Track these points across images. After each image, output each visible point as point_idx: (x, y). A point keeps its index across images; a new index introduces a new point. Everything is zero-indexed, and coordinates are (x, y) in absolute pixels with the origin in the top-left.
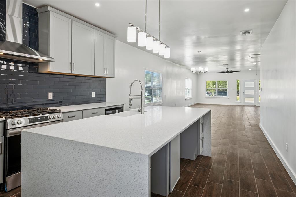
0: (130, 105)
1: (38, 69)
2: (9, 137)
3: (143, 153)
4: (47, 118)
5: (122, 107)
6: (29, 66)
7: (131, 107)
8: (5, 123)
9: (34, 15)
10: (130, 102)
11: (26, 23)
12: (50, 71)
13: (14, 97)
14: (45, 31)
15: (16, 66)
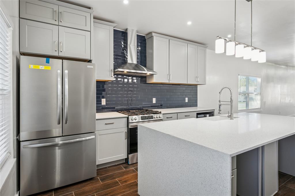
0: (220, 110)
1: (146, 81)
2: (130, 128)
3: (225, 152)
4: (152, 117)
5: (213, 112)
6: (141, 79)
7: (220, 112)
8: (128, 118)
9: (143, 41)
10: (220, 108)
11: (139, 48)
12: (154, 82)
13: (132, 101)
14: (150, 51)
15: (132, 79)
